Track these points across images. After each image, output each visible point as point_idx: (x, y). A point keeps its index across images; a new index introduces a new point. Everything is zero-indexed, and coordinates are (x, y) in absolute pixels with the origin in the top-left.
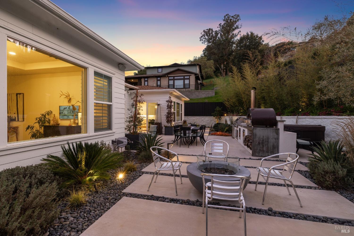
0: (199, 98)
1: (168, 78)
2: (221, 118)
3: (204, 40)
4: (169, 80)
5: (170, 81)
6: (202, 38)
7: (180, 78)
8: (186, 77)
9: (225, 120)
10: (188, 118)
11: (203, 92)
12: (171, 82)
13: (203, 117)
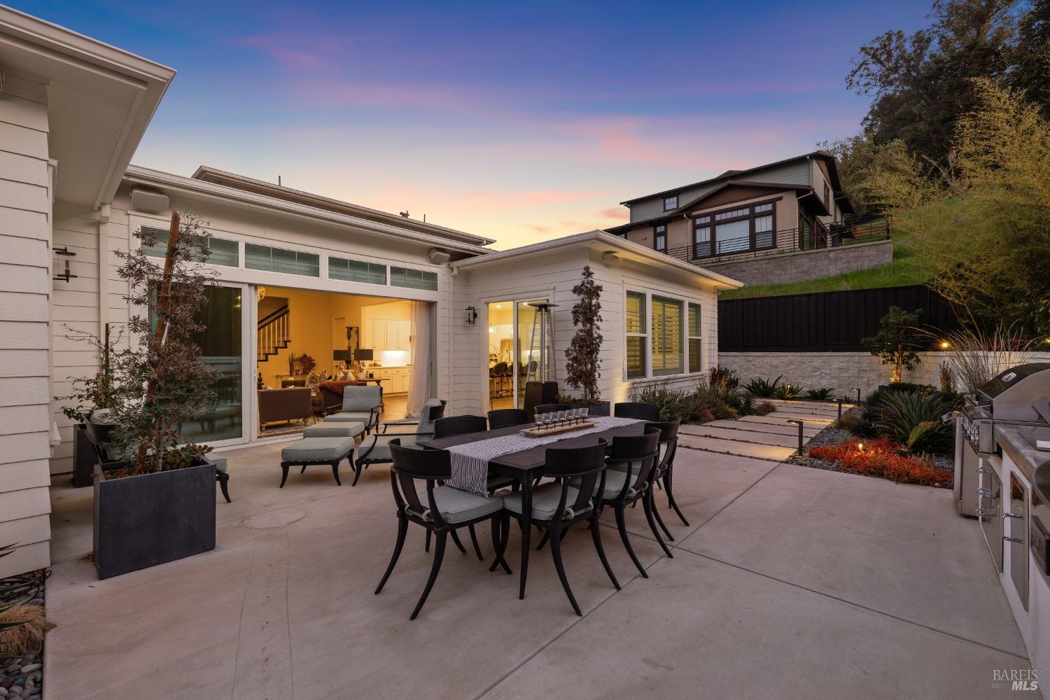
0: (814, 277)
1: (690, 222)
2: (918, 361)
3: (864, 81)
4: (696, 228)
5: (698, 232)
6: (855, 79)
7: (735, 214)
8: (758, 209)
9: (939, 370)
10: (751, 358)
11: (832, 255)
12: (703, 236)
13: (821, 354)
